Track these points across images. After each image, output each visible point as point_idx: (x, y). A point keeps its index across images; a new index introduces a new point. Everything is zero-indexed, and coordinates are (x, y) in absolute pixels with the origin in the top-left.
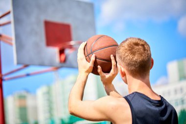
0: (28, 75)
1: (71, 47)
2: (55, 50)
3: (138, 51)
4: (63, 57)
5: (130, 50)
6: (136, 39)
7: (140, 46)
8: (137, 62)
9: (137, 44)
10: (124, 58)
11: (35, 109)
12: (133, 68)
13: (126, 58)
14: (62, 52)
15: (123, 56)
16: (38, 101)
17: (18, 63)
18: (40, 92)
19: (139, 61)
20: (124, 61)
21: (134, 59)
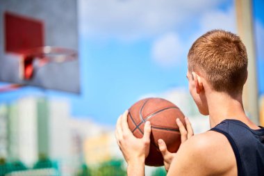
2: (17, 60)
3: (229, 50)
4: (29, 71)
5: (215, 47)
7: (232, 43)
8: (226, 67)
9: (227, 40)
10: (205, 60)
14: (28, 62)
19: (230, 66)
20: (203, 66)
21: (223, 62)
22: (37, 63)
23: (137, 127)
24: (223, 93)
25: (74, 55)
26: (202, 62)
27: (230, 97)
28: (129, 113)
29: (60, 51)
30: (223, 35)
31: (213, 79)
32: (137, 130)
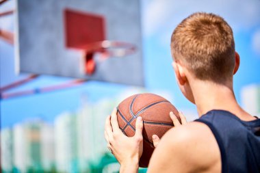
0: (37, 91)
1: (103, 50)
2: (78, 55)
3: (209, 33)
4: (91, 66)
5: (193, 31)
6: (205, 14)
7: (213, 26)
9: (207, 22)
10: (183, 46)
11: (53, 146)
12: (199, 64)
13: (187, 46)
14: (89, 57)
15: (180, 44)
16: (57, 135)
17: (22, 71)
18: (61, 122)
19: (210, 50)
20: (182, 53)
21: (202, 47)
22: (99, 58)
23: (128, 124)
24: (207, 81)
25: (133, 49)
26: (180, 49)
27: (215, 84)
28: (118, 111)
29: (119, 45)
30: (202, 17)
31: (193, 67)
32: (129, 126)
